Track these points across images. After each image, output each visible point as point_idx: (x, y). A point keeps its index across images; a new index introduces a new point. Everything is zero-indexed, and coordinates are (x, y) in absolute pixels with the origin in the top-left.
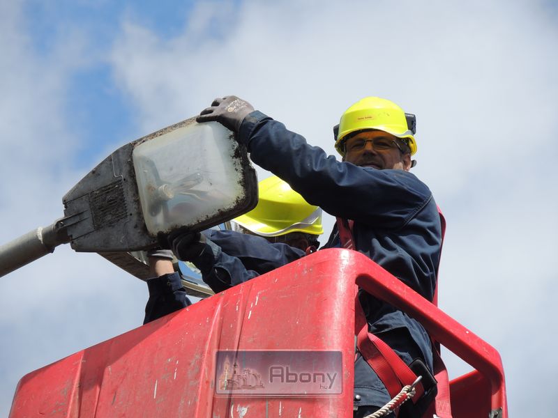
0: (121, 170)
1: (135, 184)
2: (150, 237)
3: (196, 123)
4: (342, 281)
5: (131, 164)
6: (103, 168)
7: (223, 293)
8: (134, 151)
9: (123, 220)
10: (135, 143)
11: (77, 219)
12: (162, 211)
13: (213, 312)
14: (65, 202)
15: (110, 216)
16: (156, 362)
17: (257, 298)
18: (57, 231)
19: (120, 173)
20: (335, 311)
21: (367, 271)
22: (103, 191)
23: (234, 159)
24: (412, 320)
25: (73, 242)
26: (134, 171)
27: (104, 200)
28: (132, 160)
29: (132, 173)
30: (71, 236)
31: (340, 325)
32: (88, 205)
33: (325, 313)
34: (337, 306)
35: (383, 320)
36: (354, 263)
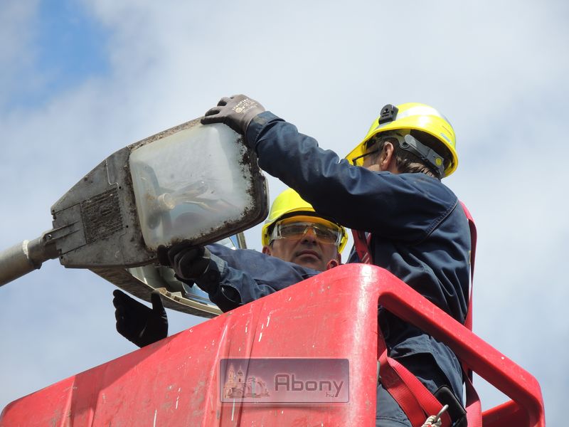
0: (116, 178)
1: (132, 192)
2: (148, 251)
3: (201, 124)
4: (364, 300)
5: (127, 171)
6: (97, 175)
7: (231, 312)
8: (131, 156)
9: (118, 233)
10: (132, 147)
11: (67, 231)
12: (161, 223)
13: (220, 334)
14: (54, 213)
15: (103, 228)
16: (155, 389)
17: (269, 319)
18: (44, 245)
19: (115, 181)
20: (355, 334)
21: (391, 289)
22: (96, 200)
23: (243, 166)
24: (439, 345)
25: (62, 258)
26: (131, 179)
27: (98, 210)
28: (128, 166)
29: (128, 181)
30: (61, 250)
31: (361, 350)
32: (79, 216)
33: (345, 336)
34: (357, 328)
35: (406, 344)
36: (376, 280)
